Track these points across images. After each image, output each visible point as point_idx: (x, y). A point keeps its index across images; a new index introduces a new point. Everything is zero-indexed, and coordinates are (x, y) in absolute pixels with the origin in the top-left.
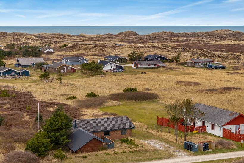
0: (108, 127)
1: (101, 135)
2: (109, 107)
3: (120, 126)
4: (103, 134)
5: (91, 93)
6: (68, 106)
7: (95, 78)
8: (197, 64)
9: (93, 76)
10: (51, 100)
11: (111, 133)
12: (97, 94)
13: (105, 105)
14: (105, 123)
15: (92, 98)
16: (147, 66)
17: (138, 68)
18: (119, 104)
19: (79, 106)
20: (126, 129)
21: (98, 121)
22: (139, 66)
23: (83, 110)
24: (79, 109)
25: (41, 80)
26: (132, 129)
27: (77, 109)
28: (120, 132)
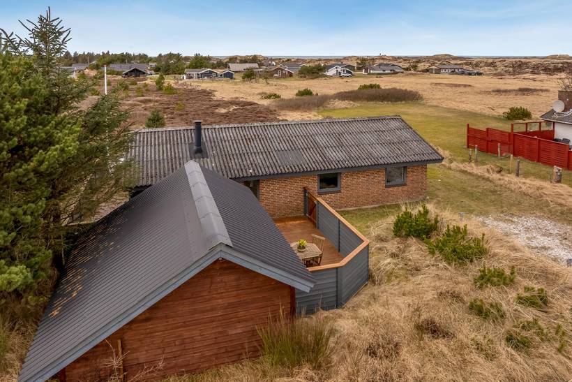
0: (336, 157)
1: (305, 190)
2: (334, 109)
3: (383, 154)
4: (314, 185)
5: (305, 90)
6: (256, 106)
7: (316, 80)
8: (444, 71)
9: (313, 79)
10: (237, 98)
11: (344, 181)
12: (314, 93)
13: (326, 107)
14: (321, 140)
15: (306, 98)
16: (382, 72)
17: (370, 74)
18: (354, 105)
19: (278, 106)
20: (404, 167)
21: (298, 130)
22: (371, 72)
23: (283, 112)
24: (275, 111)
25: (244, 81)
26: (429, 166)
27: (271, 111)
28: (381, 178)
